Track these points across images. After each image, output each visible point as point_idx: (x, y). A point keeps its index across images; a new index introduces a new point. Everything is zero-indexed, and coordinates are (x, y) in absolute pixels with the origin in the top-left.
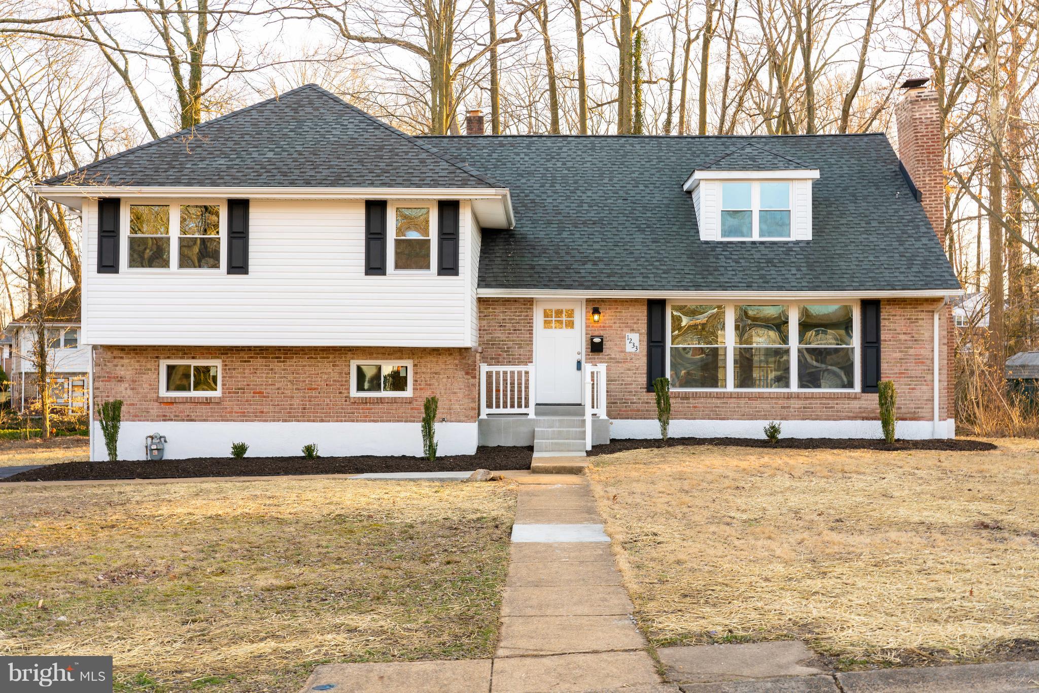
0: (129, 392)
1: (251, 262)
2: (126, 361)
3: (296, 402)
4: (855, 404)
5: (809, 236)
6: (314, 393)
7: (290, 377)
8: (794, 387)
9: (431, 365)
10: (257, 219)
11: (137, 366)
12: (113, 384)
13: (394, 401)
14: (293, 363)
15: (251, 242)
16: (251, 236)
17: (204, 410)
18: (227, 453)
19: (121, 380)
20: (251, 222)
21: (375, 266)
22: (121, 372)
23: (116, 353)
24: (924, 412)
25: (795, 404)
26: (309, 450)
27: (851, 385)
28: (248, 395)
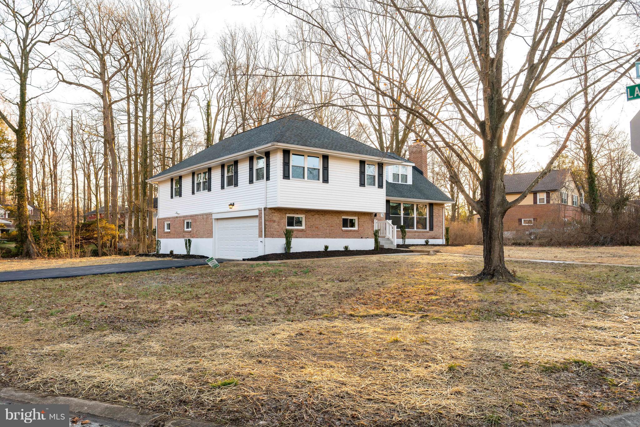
0: (277, 226)
1: (329, 179)
2: (276, 214)
3: (328, 231)
4: (428, 234)
5: (411, 184)
6: (333, 228)
7: (326, 222)
8: (415, 229)
9: (363, 219)
10: (332, 164)
11: (279, 216)
12: (271, 223)
13: (351, 231)
14: (327, 217)
15: (329, 172)
16: (329, 169)
17: (300, 234)
18: (322, 249)
19: (274, 222)
20: (329, 164)
21: (362, 184)
22: (275, 219)
23: (273, 211)
24: (441, 236)
25: (417, 234)
26: (346, 248)
27: (426, 228)
28: (314, 228)
